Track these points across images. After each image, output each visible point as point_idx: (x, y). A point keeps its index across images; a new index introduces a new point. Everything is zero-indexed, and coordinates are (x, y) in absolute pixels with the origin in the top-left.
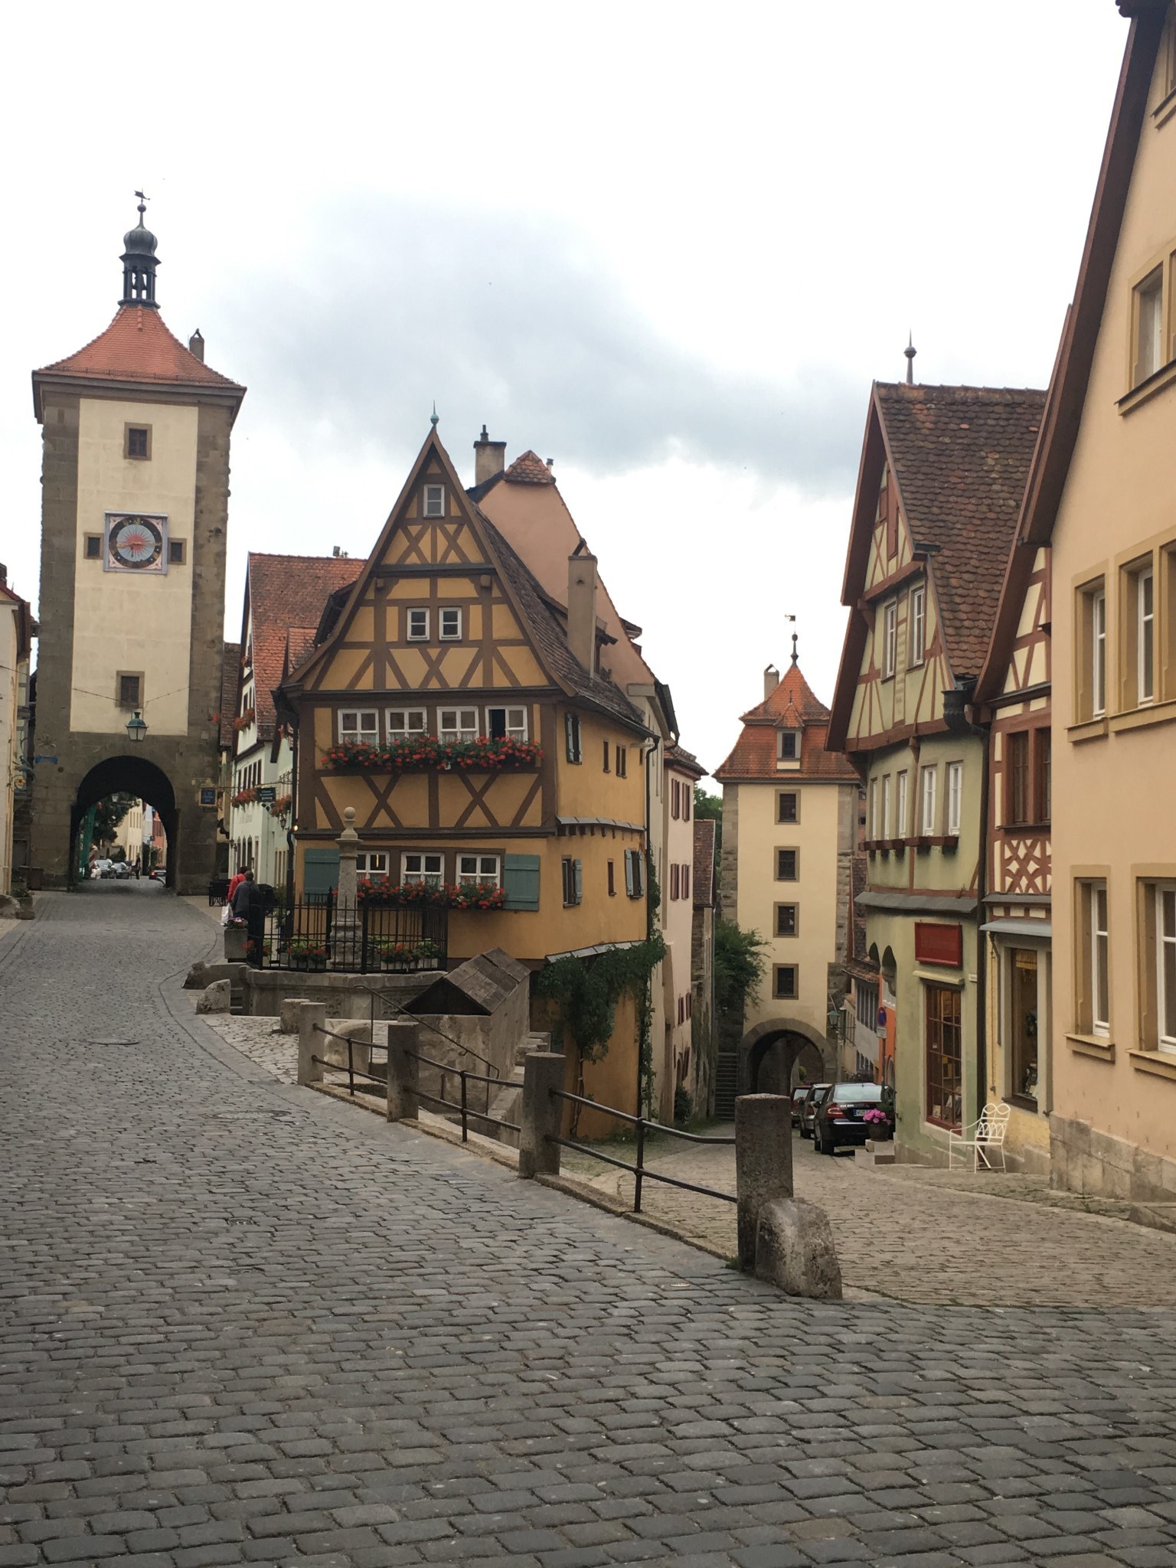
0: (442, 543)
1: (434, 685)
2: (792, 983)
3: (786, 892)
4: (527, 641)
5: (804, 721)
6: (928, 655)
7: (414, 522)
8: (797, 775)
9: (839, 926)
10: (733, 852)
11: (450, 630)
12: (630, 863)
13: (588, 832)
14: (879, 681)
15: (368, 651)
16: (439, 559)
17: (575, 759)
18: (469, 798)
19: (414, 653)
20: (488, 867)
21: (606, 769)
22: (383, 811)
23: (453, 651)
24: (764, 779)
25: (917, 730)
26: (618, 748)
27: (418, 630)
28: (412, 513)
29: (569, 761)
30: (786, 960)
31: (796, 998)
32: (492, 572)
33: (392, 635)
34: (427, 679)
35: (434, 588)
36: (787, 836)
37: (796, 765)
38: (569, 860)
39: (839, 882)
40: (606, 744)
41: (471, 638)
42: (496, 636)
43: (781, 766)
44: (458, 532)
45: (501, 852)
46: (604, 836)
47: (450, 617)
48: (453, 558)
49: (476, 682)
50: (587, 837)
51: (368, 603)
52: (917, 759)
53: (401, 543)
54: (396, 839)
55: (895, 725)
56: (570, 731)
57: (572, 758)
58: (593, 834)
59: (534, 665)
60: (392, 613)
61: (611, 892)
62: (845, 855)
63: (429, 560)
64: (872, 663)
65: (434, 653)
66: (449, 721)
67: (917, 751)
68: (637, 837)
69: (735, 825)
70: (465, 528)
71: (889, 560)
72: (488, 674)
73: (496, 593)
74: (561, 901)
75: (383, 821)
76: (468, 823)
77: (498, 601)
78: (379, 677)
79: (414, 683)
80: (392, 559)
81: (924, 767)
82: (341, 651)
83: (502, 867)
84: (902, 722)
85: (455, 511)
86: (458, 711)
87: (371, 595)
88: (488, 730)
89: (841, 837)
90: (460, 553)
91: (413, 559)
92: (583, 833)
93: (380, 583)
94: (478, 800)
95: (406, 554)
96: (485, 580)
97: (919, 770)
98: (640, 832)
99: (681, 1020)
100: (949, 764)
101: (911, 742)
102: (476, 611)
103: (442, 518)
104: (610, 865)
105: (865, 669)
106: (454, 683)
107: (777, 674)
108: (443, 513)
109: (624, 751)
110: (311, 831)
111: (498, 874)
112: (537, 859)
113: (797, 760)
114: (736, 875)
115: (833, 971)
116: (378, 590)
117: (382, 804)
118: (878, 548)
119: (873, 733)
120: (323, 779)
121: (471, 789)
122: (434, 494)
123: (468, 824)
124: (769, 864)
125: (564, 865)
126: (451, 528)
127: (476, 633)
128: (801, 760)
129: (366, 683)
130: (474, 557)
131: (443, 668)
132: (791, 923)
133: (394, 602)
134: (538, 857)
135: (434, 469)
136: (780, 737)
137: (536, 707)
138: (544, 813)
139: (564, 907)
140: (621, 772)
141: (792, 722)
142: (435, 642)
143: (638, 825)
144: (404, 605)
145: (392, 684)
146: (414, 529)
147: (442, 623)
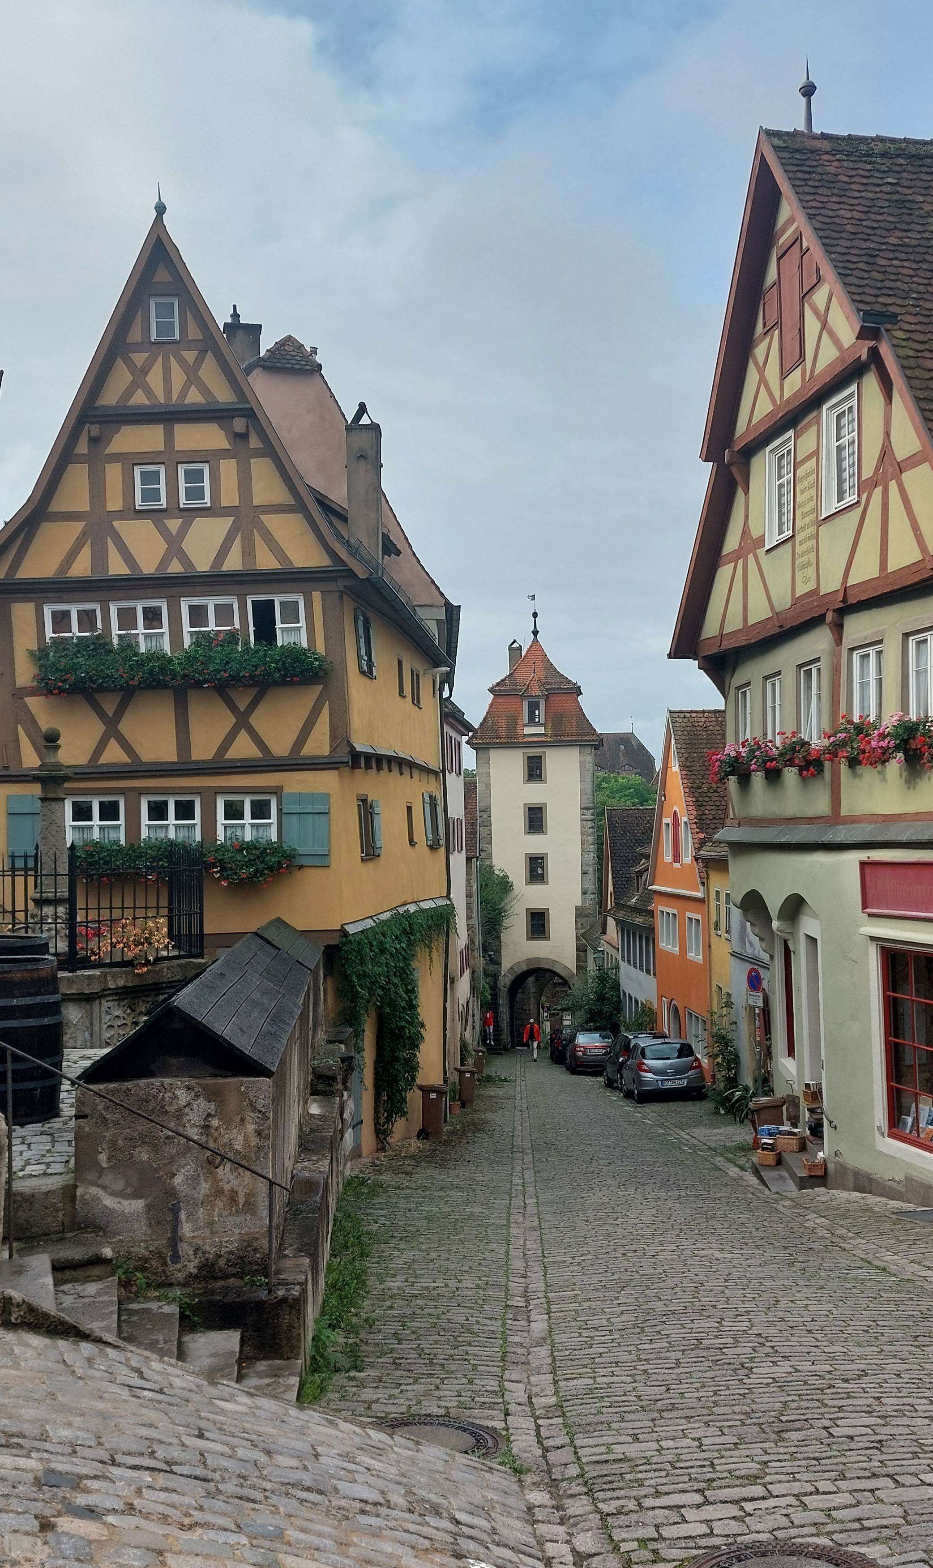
0: (178, 377)
1: (175, 568)
2: (543, 925)
3: (536, 844)
4: (299, 507)
5: (547, 690)
6: (865, 487)
7: (137, 347)
8: (543, 739)
9: (584, 873)
10: (487, 810)
11: (195, 493)
12: (427, 806)
13: (385, 765)
14: (761, 552)
15: (80, 526)
16: (175, 397)
17: (368, 673)
18: (229, 720)
19: (147, 526)
20: (260, 810)
21: (401, 694)
22: (113, 744)
23: (200, 524)
24: (511, 743)
25: (845, 600)
26: (412, 671)
27: (151, 495)
28: (135, 335)
29: (362, 673)
30: (537, 905)
31: (548, 938)
32: (250, 414)
33: (115, 503)
34: (165, 561)
35: (169, 438)
36: (535, 793)
37: (541, 730)
38: (364, 801)
39: (582, 834)
40: (400, 663)
41: (224, 504)
42: (257, 501)
43: (528, 731)
44: (199, 361)
45: (276, 791)
46: (401, 774)
47: (194, 476)
48: (194, 397)
49: (233, 563)
50: (385, 772)
51: (81, 459)
52: (839, 641)
53: (121, 377)
54: (132, 778)
55: (796, 601)
56: (361, 633)
57: (365, 668)
58: (390, 771)
59: (311, 537)
60: (113, 473)
61: (412, 843)
62: (587, 809)
63: (163, 402)
64: (745, 532)
65: (174, 524)
66: (198, 615)
67: (838, 628)
68: (432, 778)
69: (488, 786)
70: (210, 359)
71: (784, 375)
72: (249, 551)
73: (254, 442)
74: (357, 853)
75: (114, 754)
76: (231, 754)
77: (258, 453)
78: (100, 558)
79: (148, 566)
80: (110, 398)
81: (852, 649)
82: (45, 525)
83: (280, 810)
84: (814, 592)
85: (194, 333)
86: (211, 603)
87: (82, 448)
88: (252, 629)
89: (583, 792)
90: (204, 390)
91: (139, 399)
92: (379, 768)
93: (95, 430)
94: (243, 722)
95: (129, 392)
96: (239, 425)
97: (845, 655)
98: (436, 773)
99: (462, 972)
100: (906, 635)
101: (829, 617)
102: (229, 468)
103: (175, 342)
104: (409, 809)
105: (732, 542)
106: (203, 564)
107: (520, 648)
108: (177, 336)
109: (418, 676)
110: (13, 771)
111: (273, 819)
112: (326, 798)
113: (542, 725)
114: (490, 830)
115: (580, 913)
116: (94, 441)
117: (112, 731)
118: (761, 371)
119: (751, 621)
120: (29, 700)
121: (232, 706)
122: (165, 310)
123: (228, 756)
124: (520, 820)
125: (359, 806)
126: (190, 356)
127: (230, 497)
128: (545, 725)
129: (82, 568)
130: (224, 395)
131: (189, 545)
132: (540, 871)
133: (117, 458)
134: (328, 796)
135: (162, 275)
136: (525, 704)
137: (317, 596)
138: (333, 736)
139: (362, 859)
140: (416, 701)
141: (536, 691)
142: (173, 510)
143: (435, 763)
144: (129, 461)
145: (117, 567)
146: (139, 358)
147: (182, 485)
